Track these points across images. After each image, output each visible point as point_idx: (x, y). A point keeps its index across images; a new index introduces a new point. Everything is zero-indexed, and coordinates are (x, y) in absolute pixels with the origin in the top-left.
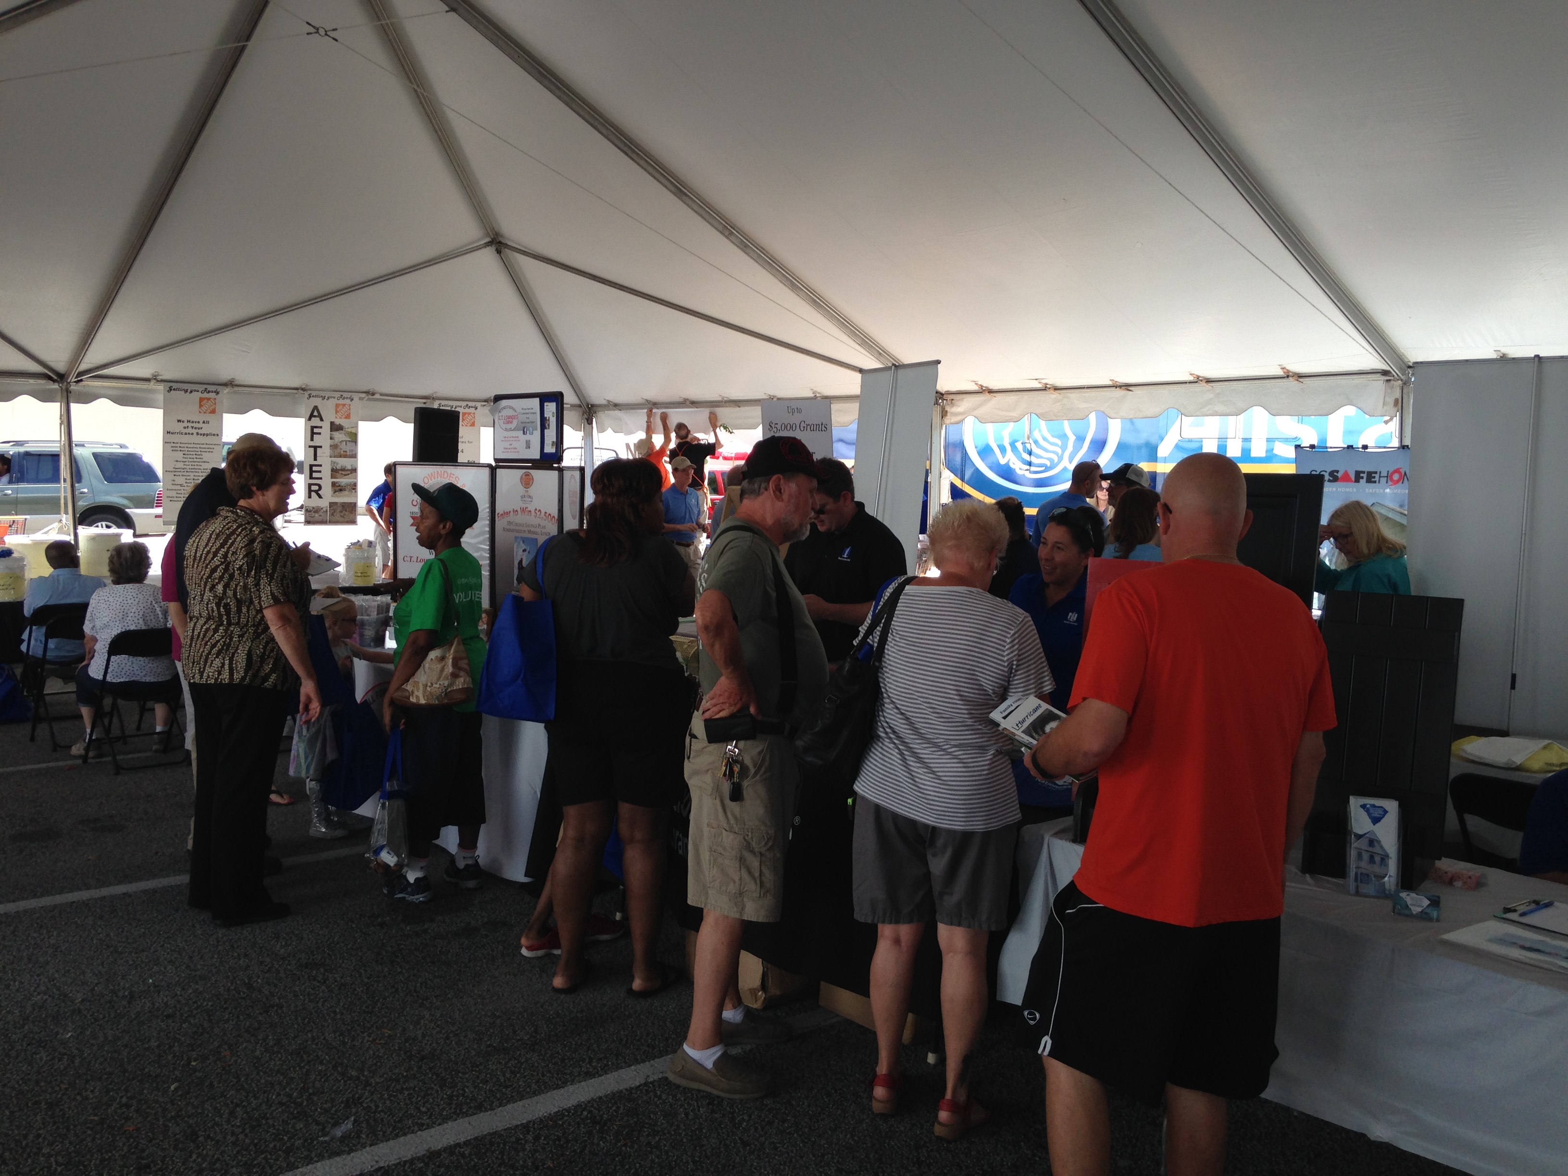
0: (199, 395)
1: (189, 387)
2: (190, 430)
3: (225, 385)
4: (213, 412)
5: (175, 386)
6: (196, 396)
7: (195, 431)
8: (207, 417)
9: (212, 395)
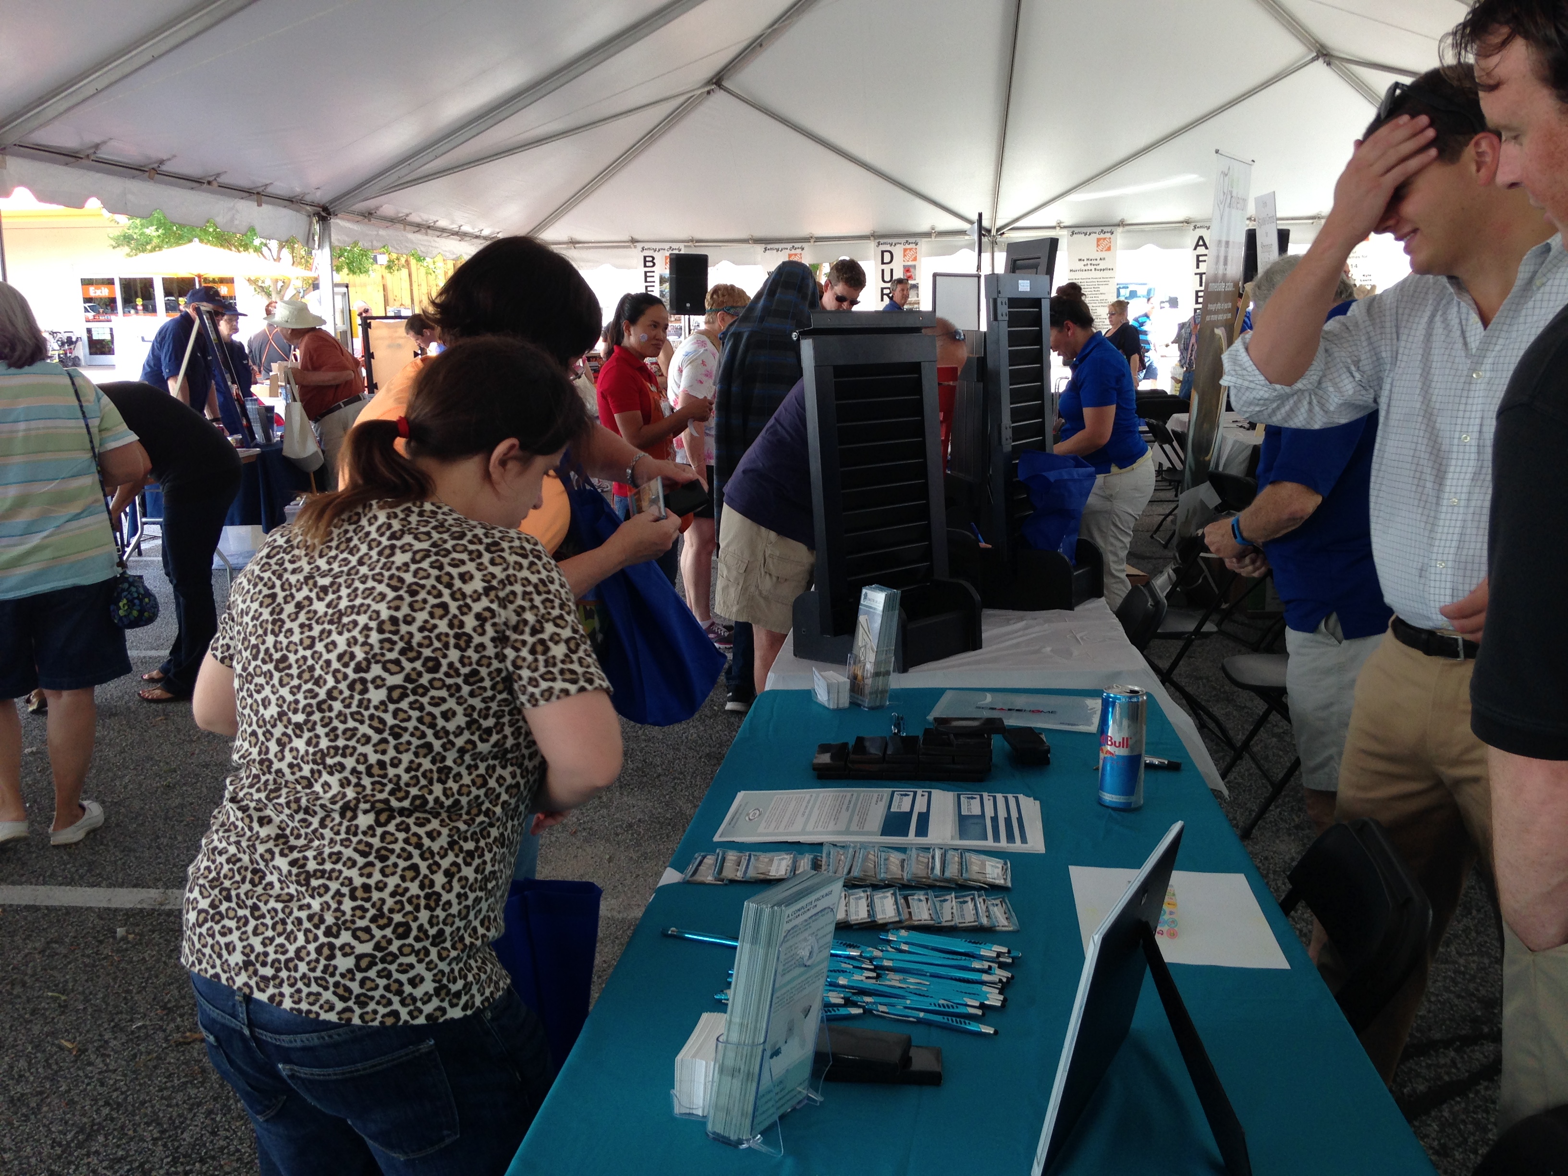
0: (1097, 236)
1: (1089, 230)
2: (1089, 267)
3: (1119, 225)
4: (1109, 249)
5: (1076, 230)
6: (1094, 237)
7: (1093, 268)
8: (1104, 254)
9: (1108, 235)
